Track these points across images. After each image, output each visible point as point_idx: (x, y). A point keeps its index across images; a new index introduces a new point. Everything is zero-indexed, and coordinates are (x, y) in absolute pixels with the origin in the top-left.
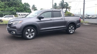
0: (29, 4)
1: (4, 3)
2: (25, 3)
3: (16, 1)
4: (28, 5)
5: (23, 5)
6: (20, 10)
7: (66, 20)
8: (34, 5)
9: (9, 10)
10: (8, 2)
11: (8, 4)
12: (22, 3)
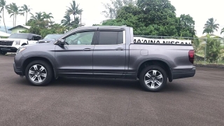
0: (191, 18)
1: (137, 18)
2: (182, 16)
3: (162, 13)
4: (188, 19)
5: (177, 21)
6: (168, 32)
7: (132, 53)
8: (211, 20)
9: (144, 32)
10: (145, 16)
11: (145, 18)
12: (175, 16)
